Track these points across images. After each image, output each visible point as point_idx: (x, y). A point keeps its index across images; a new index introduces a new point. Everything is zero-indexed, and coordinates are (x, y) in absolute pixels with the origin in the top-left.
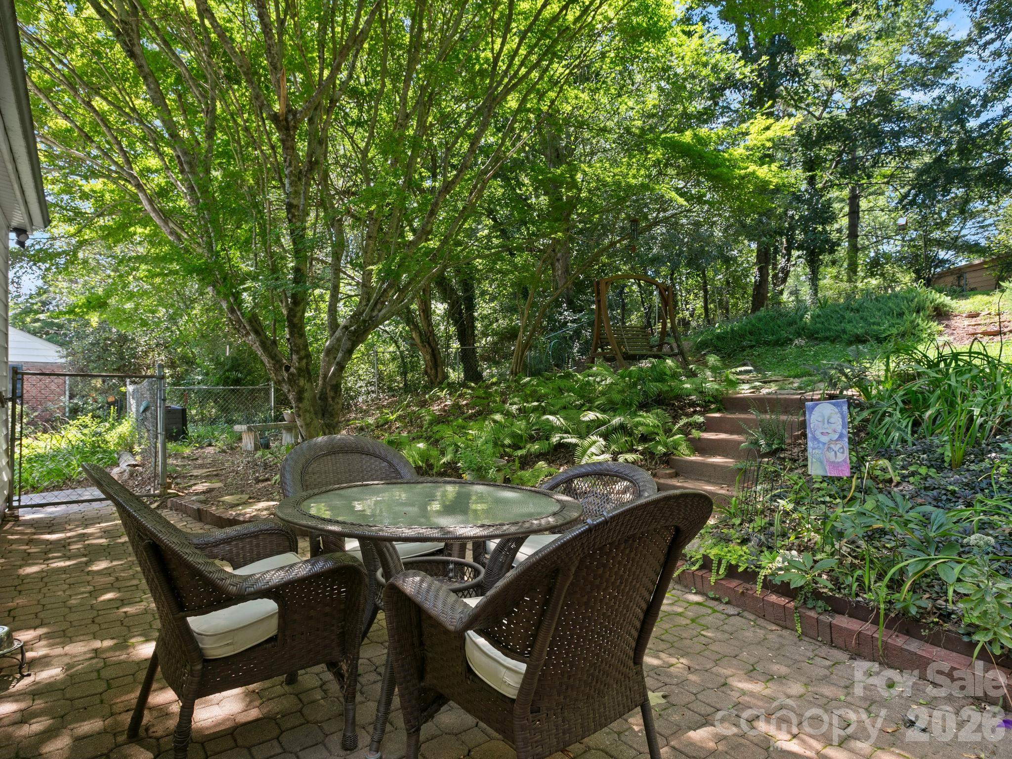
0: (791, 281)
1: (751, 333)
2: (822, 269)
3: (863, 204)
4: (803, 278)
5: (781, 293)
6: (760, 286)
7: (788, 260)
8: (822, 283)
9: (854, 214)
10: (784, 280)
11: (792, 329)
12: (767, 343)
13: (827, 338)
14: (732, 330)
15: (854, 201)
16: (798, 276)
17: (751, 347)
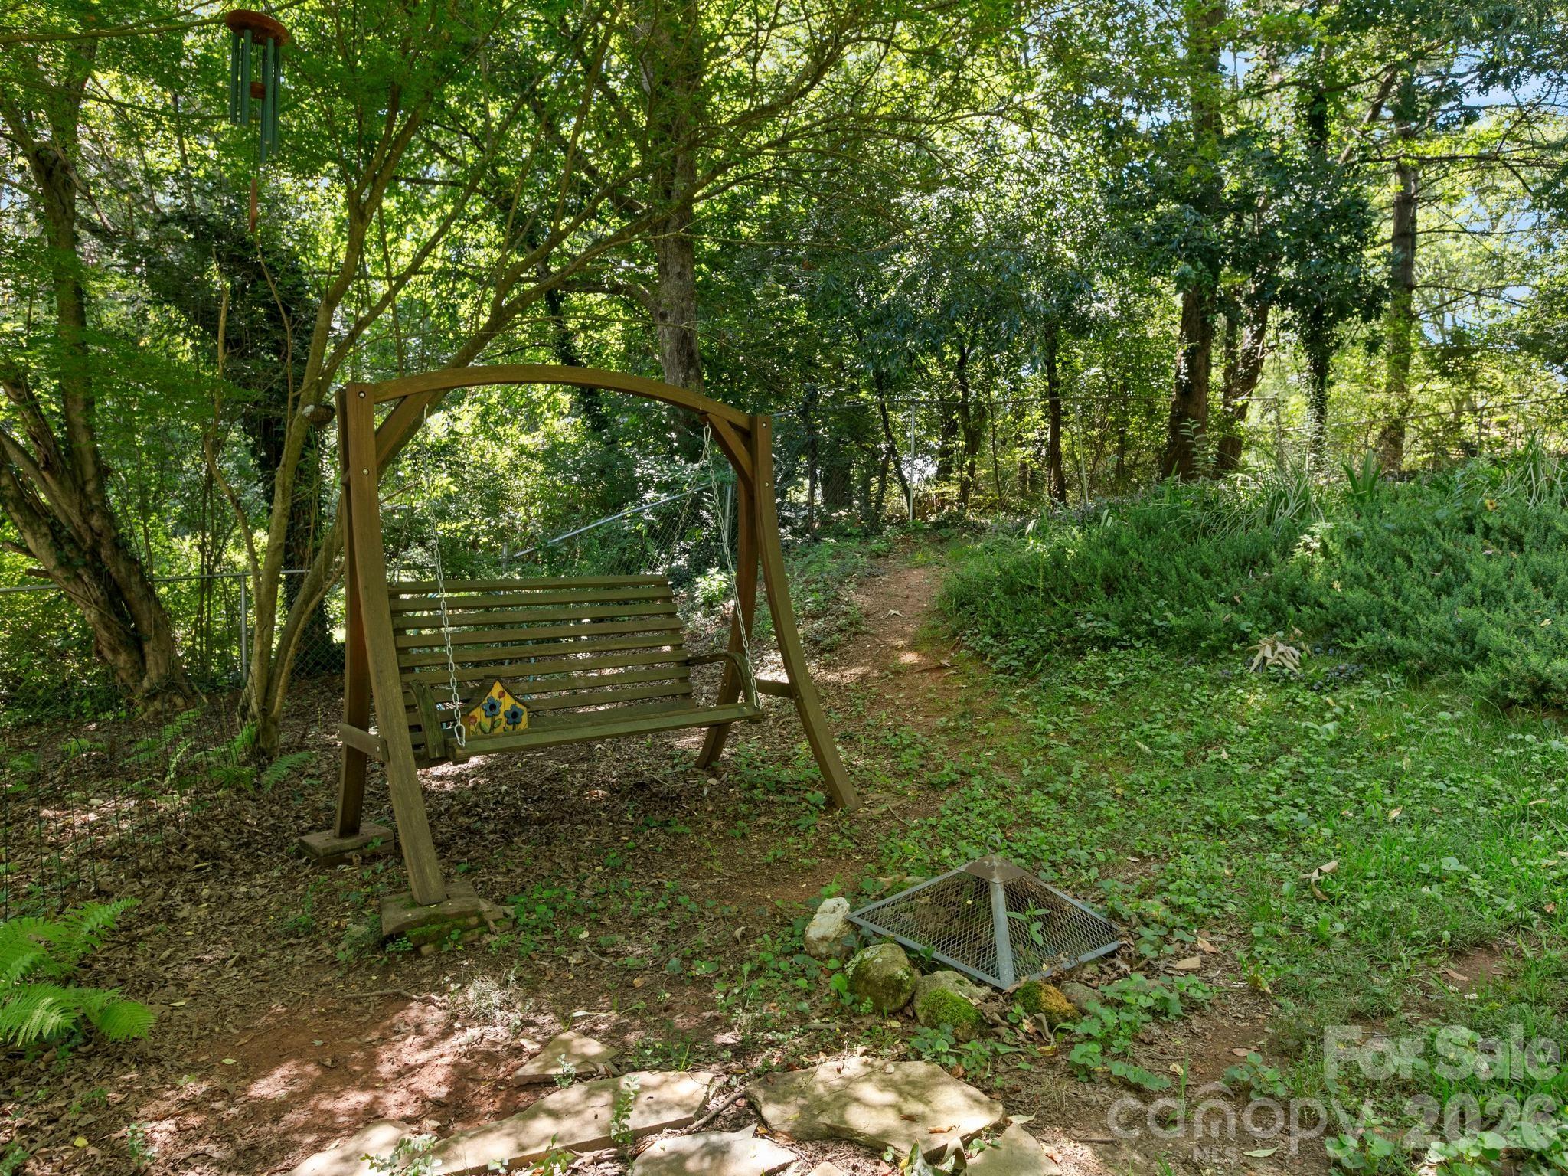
0: (1266, 383)
1: (1111, 587)
2: (1335, 359)
3: (1425, 218)
4: (1293, 378)
5: (1242, 412)
6: (1191, 392)
7: (1259, 335)
8: (1333, 392)
9: (1406, 236)
10: (1249, 382)
11: (1250, 587)
12: (1160, 637)
13: (1390, 657)
14: (1058, 560)
15: (1405, 205)
16: (1282, 374)
17: (1105, 644)
